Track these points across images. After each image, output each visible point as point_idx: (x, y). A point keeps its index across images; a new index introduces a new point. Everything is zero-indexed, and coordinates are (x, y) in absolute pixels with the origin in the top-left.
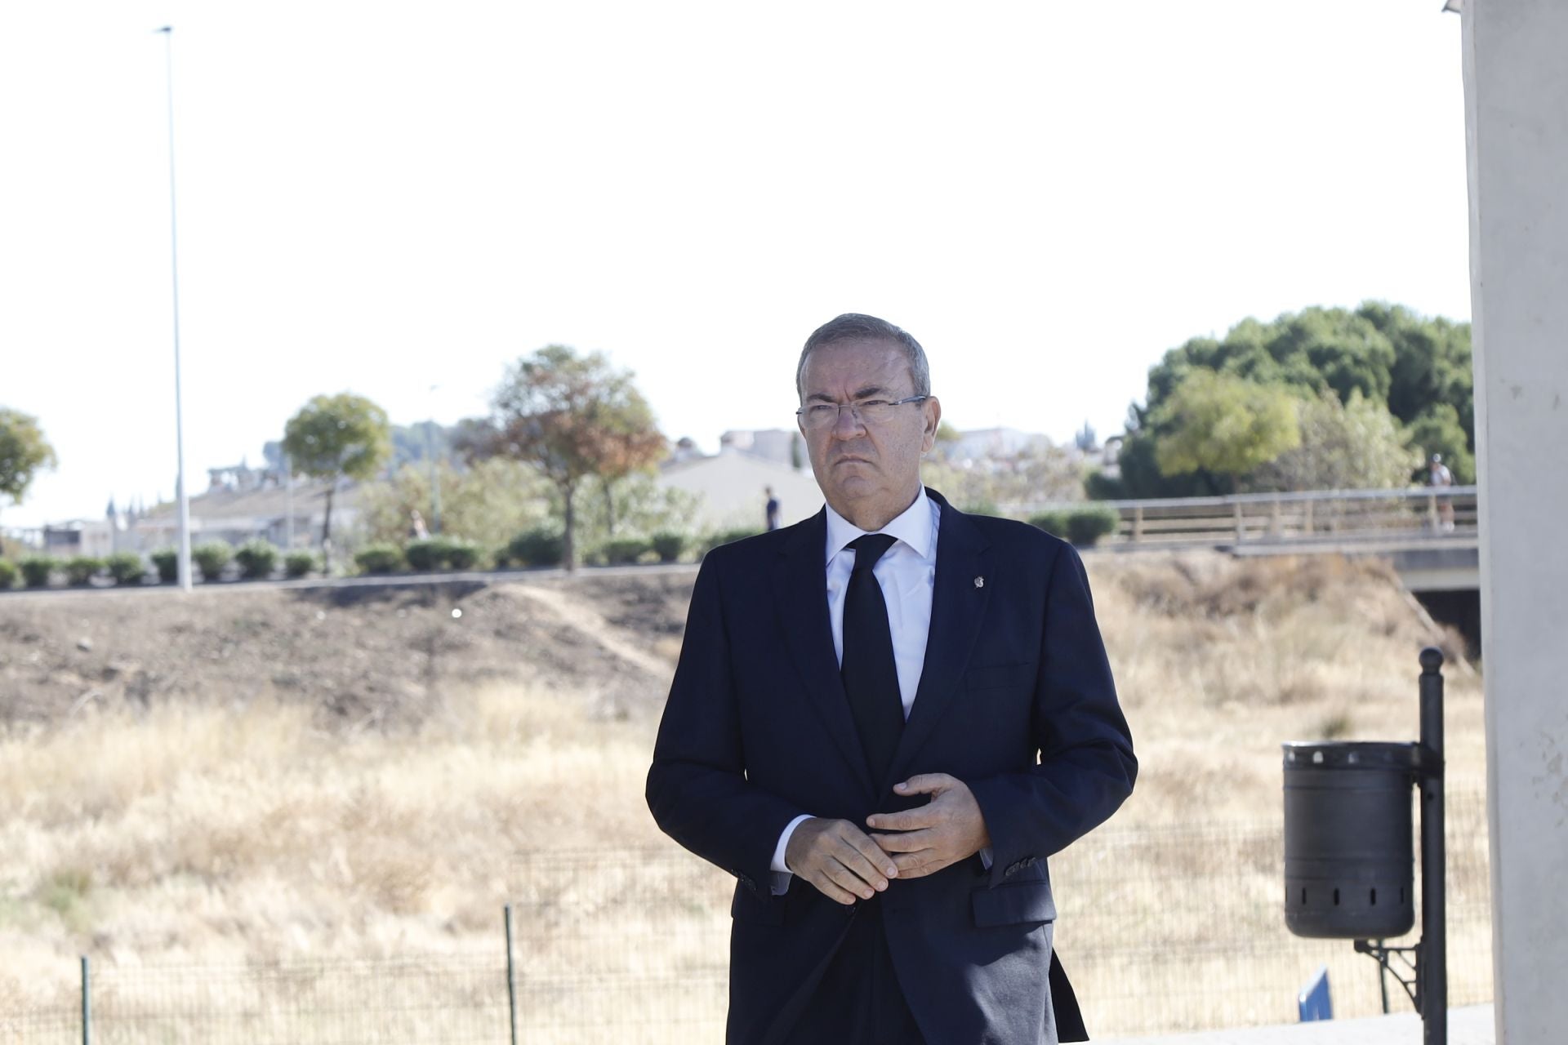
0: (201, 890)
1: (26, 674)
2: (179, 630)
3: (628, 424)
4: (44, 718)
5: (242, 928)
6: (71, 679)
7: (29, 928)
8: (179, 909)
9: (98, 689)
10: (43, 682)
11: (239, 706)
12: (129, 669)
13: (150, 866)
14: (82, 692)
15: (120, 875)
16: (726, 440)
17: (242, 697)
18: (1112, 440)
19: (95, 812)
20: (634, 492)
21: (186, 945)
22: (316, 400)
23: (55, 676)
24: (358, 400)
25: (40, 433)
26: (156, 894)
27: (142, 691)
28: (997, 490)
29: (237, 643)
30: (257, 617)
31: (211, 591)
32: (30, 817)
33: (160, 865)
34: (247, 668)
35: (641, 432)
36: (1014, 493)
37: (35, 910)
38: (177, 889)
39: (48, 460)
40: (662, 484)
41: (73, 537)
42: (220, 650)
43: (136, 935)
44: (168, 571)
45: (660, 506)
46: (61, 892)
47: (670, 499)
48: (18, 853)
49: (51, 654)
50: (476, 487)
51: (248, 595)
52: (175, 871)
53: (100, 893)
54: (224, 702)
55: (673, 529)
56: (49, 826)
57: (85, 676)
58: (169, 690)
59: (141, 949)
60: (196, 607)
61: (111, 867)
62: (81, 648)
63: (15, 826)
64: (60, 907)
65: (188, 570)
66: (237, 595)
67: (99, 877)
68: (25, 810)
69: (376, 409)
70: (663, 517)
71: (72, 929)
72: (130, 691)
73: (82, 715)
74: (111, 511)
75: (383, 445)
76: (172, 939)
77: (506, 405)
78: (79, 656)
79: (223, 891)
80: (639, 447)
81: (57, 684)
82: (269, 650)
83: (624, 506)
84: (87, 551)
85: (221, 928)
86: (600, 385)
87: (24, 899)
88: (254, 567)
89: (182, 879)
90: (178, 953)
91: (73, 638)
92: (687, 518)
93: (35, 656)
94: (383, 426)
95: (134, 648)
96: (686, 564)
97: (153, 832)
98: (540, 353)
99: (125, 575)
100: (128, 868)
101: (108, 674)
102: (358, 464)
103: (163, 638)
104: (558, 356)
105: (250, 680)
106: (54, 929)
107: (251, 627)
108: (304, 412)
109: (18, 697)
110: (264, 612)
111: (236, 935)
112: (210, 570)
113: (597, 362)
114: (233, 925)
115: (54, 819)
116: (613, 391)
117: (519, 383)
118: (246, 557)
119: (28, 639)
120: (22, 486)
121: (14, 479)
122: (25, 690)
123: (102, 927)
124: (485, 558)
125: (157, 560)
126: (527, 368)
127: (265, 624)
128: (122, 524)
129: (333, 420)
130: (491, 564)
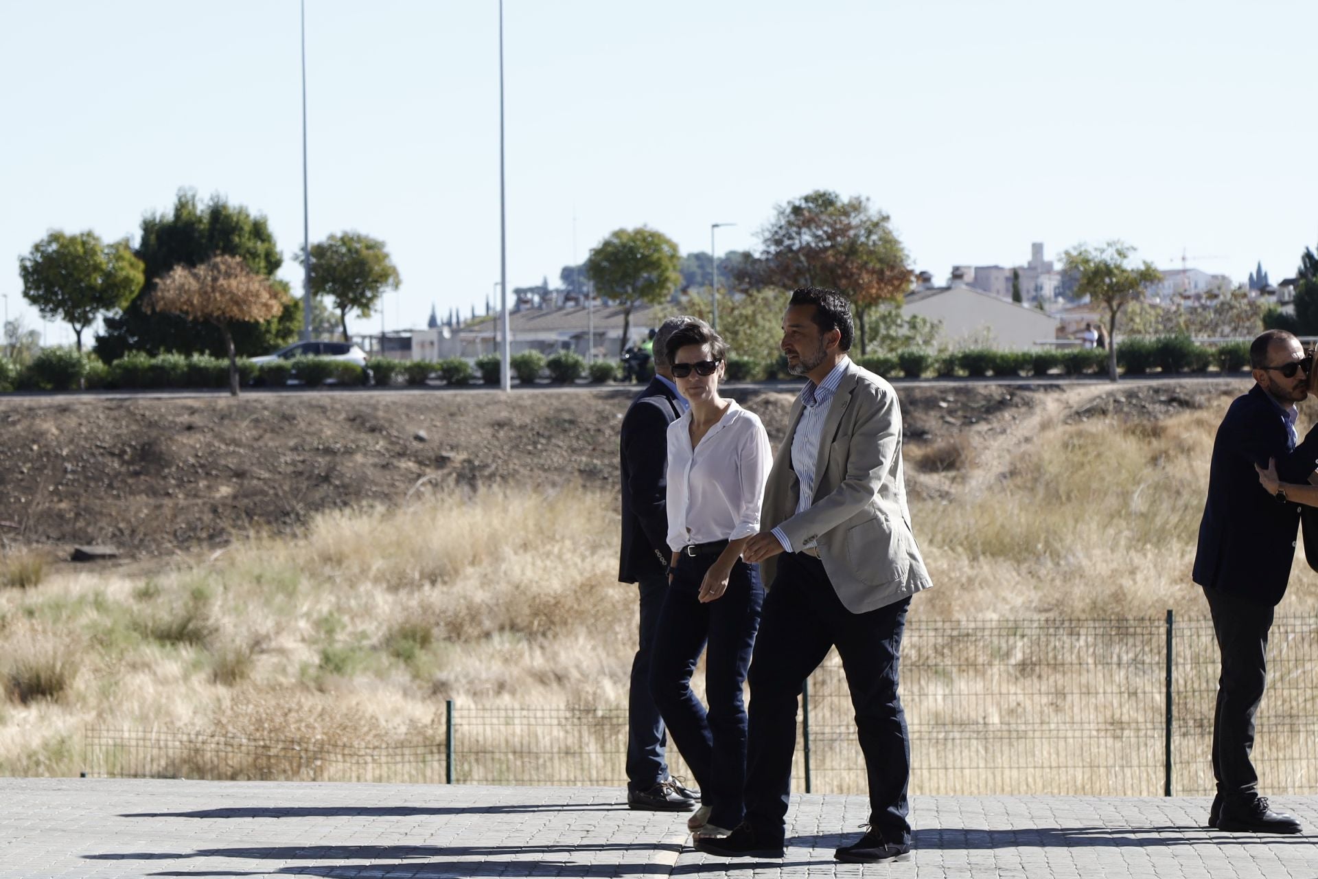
0: (524, 645)
1: (371, 460)
2: (500, 425)
3: (881, 261)
4: (386, 497)
5: (559, 679)
6: (408, 465)
7: (380, 674)
8: (506, 661)
9: (432, 474)
10: (385, 467)
11: (551, 492)
12: (458, 457)
13: (480, 624)
14: (419, 476)
15: (455, 631)
16: (957, 274)
17: (554, 485)
18: (1286, 283)
19: (433, 579)
20: (883, 318)
21: (513, 693)
22: (617, 234)
23: (395, 462)
24: (653, 235)
25: (386, 256)
26: (486, 648)
27: (470, 476)
28: (1188, 324)
29: (549, 438)
30: (566, 416)
31: (526, 392)
32: (376, 581)
33: (487, 624)
34: (557, 460)
35: (892, 268)
36: (1203, 327)
37: (385, 659)
38: (502, 643)
39: (391, 280)
40: (906, 312)
41: (404, 344)
42: (535, 444)
43: (471, 682)
44: (491, 375)
45: (905, 331)
46: (406, 645)
47: (913, 326)
48: (368, 611)
49: (392, 443)
50: (749, 311)
51: (559, 397)
52: (502, 629)
53: (438, 645)
54: (537, 487)
55: (915, 349)
56: (394, 588)
57: (420, 463)
58: (491, 477)
59: (475, 694)
60: (515, 406)
61: (447, 624)
62: (419, 439)
63: (365, 587)
64: (406, 657)
65: (507, 373)
66: (549, 396)
67: (438, 632)
68: (372, 574)
69: (668, 242)
70: (908, 340)
71: (416, 676)
72: (460, 477)
73: (419, 495)
74: (432, 322)
75: (672, 274)
76: (501, 687)
77: (778, 242)
78: (417, 445)
79: (542, 647)
80: (890, 281)
81: (398, 468)
82: (575, 444)
83: (875, 331)
84: (416, 355)
85: (541, 678)
86: (857, 227)
87: (374, 648)
88: (563, 373)
89: (507, 635)
90: (506, 698)
91: (411, 429)
92: (926, 342)
93: (381, 445)
94: (673, 257)
95: (462, 440)
96: (927, 380)
97: (481, 596)
98: (807, 199)
99: (454, 377)
100: (461, 625)
101: (441, 462)
102: (652, 290)
103: (487, 432)
104: (823, 201)
105: (560, 470)
106: (401, 675)
107: (561, 424)
108: (607, 244)
109: (364, 478)
110: (572, 411)
111: (555, 685)
112: (526, 375)
113: (856, 206)
114: (552, 677)
115: (397, 583)
116: (869, 233)
117: (790, 223)
118: (555, 365)
119: (373, 430)
120: (370, 300)
121: (363, 294)
122: (370, 472)
123: (442, 675)
124: (758, 371)
125: (481, 365)
126: (797, 210)
127: (572, 422)
128: (447, 334)
129: (632, 251)
130: (761, 376)
